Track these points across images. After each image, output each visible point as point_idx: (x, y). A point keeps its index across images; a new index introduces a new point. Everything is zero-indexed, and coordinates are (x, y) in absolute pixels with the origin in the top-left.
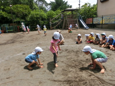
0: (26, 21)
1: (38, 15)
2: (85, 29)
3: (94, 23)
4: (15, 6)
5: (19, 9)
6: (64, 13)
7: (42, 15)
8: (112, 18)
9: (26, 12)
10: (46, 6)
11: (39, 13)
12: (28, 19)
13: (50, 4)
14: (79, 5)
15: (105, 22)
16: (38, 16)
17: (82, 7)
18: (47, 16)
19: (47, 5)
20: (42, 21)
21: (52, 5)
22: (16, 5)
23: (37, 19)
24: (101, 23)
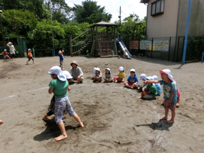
0: (28, 39)
1: (49, 30)
2: (126, 57)
3: (141, 49)
4: (7, 12)
5: (15, 18)
6: (94, 29)
7: (57, 31)
8: (165, 43)
9: (29, 24)
10: (66, 12)
11: (51, 26)
12: (31, 36)
13: (74, 9)
14: (120, 17)
15: (156, 48)
16: (49, 32)
17: (125, 20)
18: (65, 32)
19: (68, 10)
20: (57, 40)
21: (78, 11)
22: (11, 11)
23: (47, 36)
24: (151, 49)
